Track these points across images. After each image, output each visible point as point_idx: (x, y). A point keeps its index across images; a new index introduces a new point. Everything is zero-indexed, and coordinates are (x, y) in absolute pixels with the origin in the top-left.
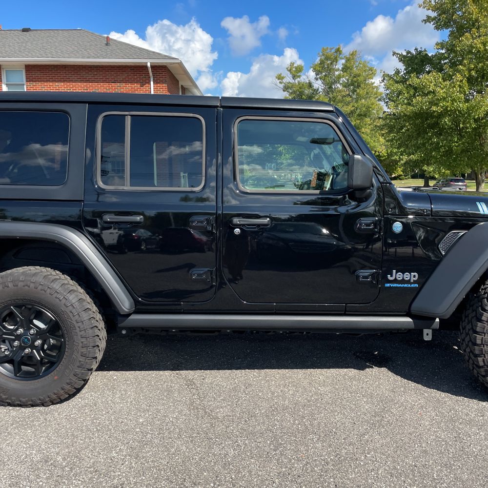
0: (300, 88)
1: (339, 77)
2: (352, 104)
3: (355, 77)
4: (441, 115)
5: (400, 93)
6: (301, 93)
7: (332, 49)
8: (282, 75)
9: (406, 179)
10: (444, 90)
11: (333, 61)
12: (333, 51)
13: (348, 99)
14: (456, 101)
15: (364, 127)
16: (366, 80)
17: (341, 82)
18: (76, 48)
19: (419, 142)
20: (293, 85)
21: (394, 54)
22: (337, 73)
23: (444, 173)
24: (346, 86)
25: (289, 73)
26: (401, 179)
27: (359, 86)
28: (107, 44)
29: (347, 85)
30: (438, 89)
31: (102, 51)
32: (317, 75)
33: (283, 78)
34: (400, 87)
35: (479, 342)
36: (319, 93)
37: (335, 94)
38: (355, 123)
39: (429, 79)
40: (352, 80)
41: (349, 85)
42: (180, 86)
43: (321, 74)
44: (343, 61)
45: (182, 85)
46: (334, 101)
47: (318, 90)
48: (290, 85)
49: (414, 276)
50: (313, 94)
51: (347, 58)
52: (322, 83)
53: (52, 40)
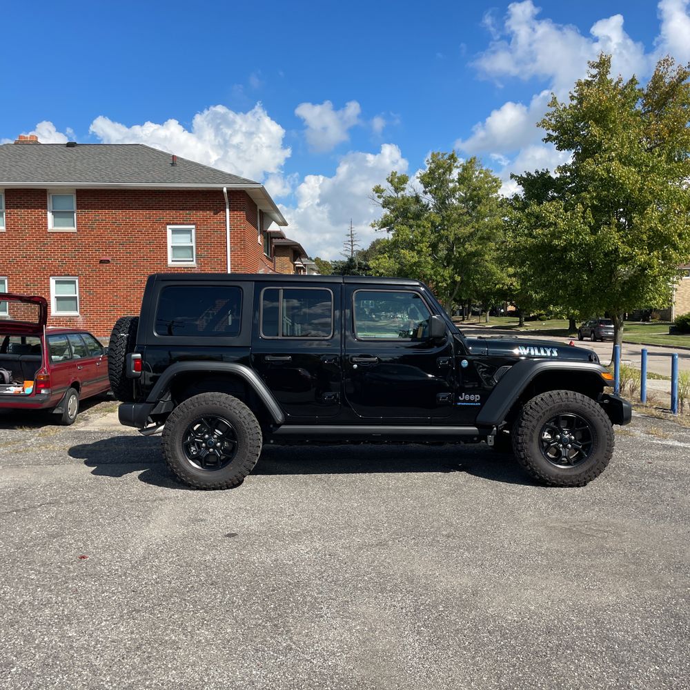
0: (404, 204)
1: (454, 190)
2: (471, 225)
3: (474, 190)
4: (565, 250)
5: (519, 221)
6: (406, 210)
7: (445, 154)
8: (382, 188)
9: (548, 319)
10: (565, 222)
11: (447, 170)
12: (446, 157)
13: (467, 218)
14: (581, 234)
15: (487, 254)
16: (488, 195)
17: (457, 196)
18: (137, 170)
19: (543, 279)
20: (395, 200)
21: (512, 176)
22: (451, 185)
23: (573, 314)
24: (462, 200)
25: (390, 184)
26: (541, 320)
27: (479, 202)
28: (173, 164)
29: (465, 200)
30: (559, 221)
31: (168, 173)
32: (425, 187)
33: (383, 191)
34: (518, 214)
35: (520, 441)
36: (430, 209)
37: (449, 212)
38: (476, 248)
39: (549, 209)
40: (471, 194)
41: (467, 201)
42: (258, 210)
43: (431, 186)
44: (459, 170)
45: (260, 210)
46: (448, 221)
47: (428, 206)
48: (391, 200)
49: (478, 398)
50: (421, 210)
51: (463, 166)
52: (433, 197)
53: (106, 158)
